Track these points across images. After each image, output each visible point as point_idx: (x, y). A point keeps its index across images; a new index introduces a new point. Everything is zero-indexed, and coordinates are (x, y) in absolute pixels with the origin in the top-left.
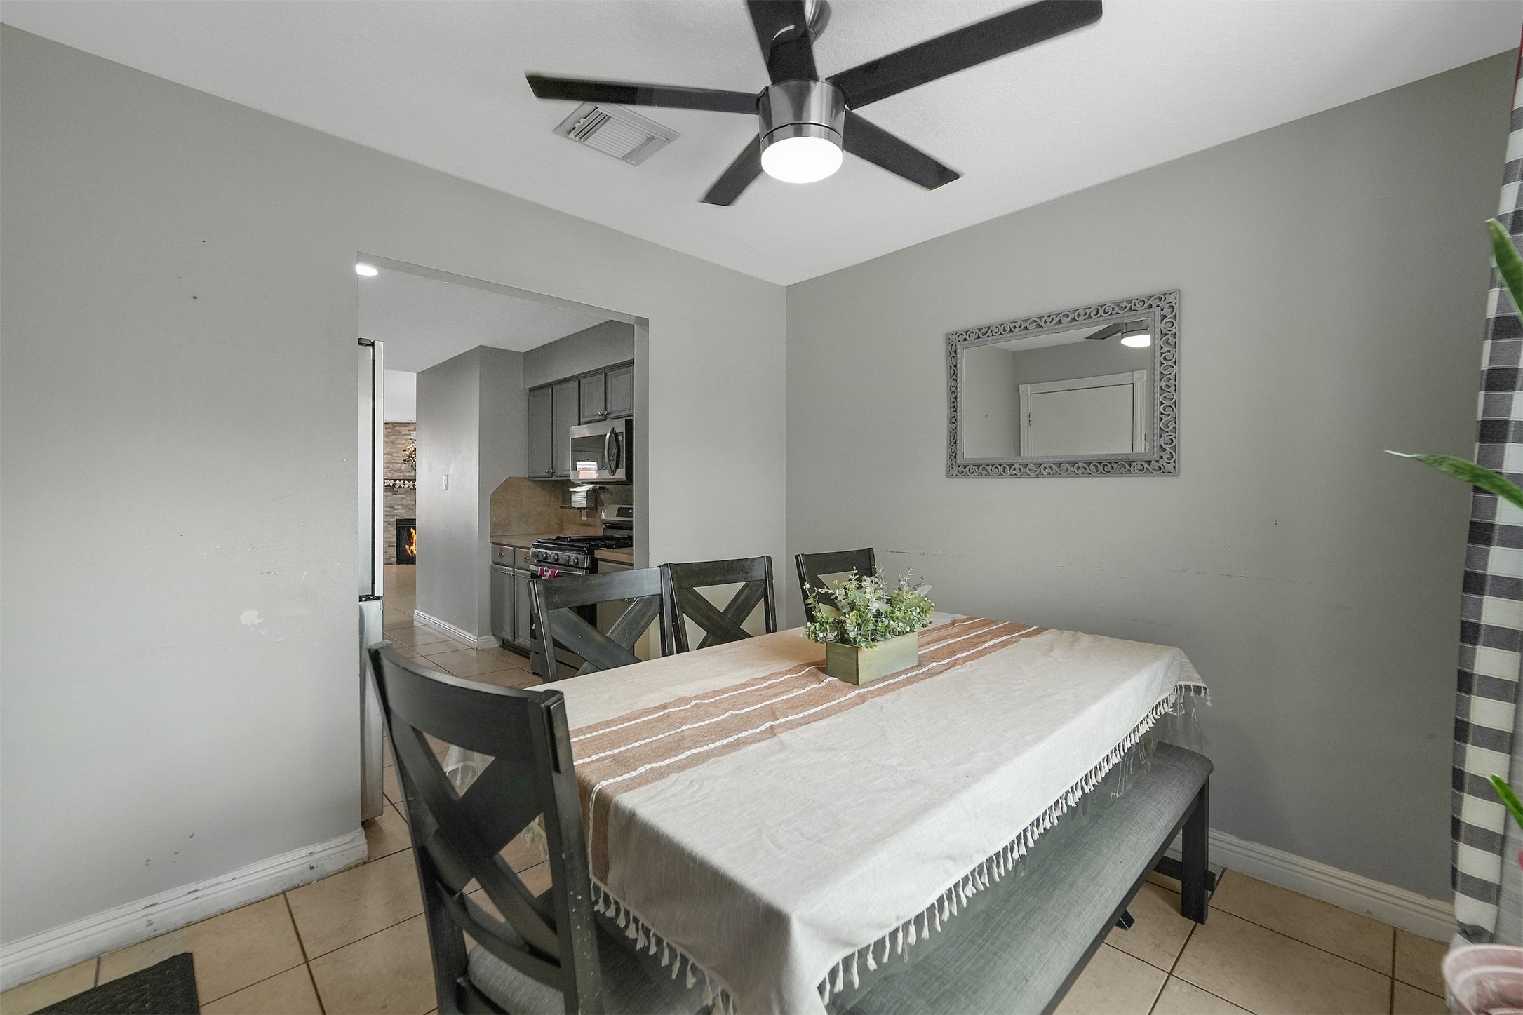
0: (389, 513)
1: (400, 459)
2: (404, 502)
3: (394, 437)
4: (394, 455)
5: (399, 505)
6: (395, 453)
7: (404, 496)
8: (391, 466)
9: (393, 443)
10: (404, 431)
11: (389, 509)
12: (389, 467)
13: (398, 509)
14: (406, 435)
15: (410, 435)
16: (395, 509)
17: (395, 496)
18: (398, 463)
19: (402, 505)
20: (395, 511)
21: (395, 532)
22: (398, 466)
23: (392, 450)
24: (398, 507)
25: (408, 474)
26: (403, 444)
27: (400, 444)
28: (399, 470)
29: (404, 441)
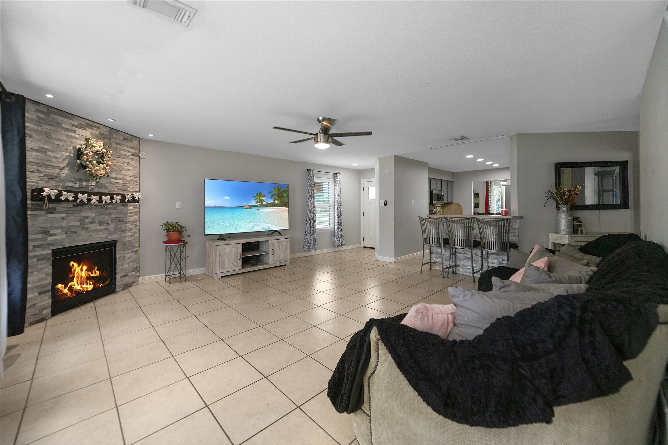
0: (40, 243)
1: (59, 162)
2: (64, 223)
3: (48, 127)
4: (49, 153)
5: (56, 228)
6: (52, 151)
7: (64, 215)
8: (44, 170)
9: (48, 135)
10: (66, 123)
11: (40, 236)
12: (41, 172)
13: (55, 235)
14: (67, 130)
15: (75, 132)
16: (51, 235)
17: (50, 215)
18: (55, 167)
19: (61, 228)
20: (50, 238)
21: (50, 270)
22: (56, 172)
23: (46, 147)
24: (55, 231)
25: (70, 185)
26: (63, 141)
27: (59, 140)
28: (57, 177)
29: (64, 138)
